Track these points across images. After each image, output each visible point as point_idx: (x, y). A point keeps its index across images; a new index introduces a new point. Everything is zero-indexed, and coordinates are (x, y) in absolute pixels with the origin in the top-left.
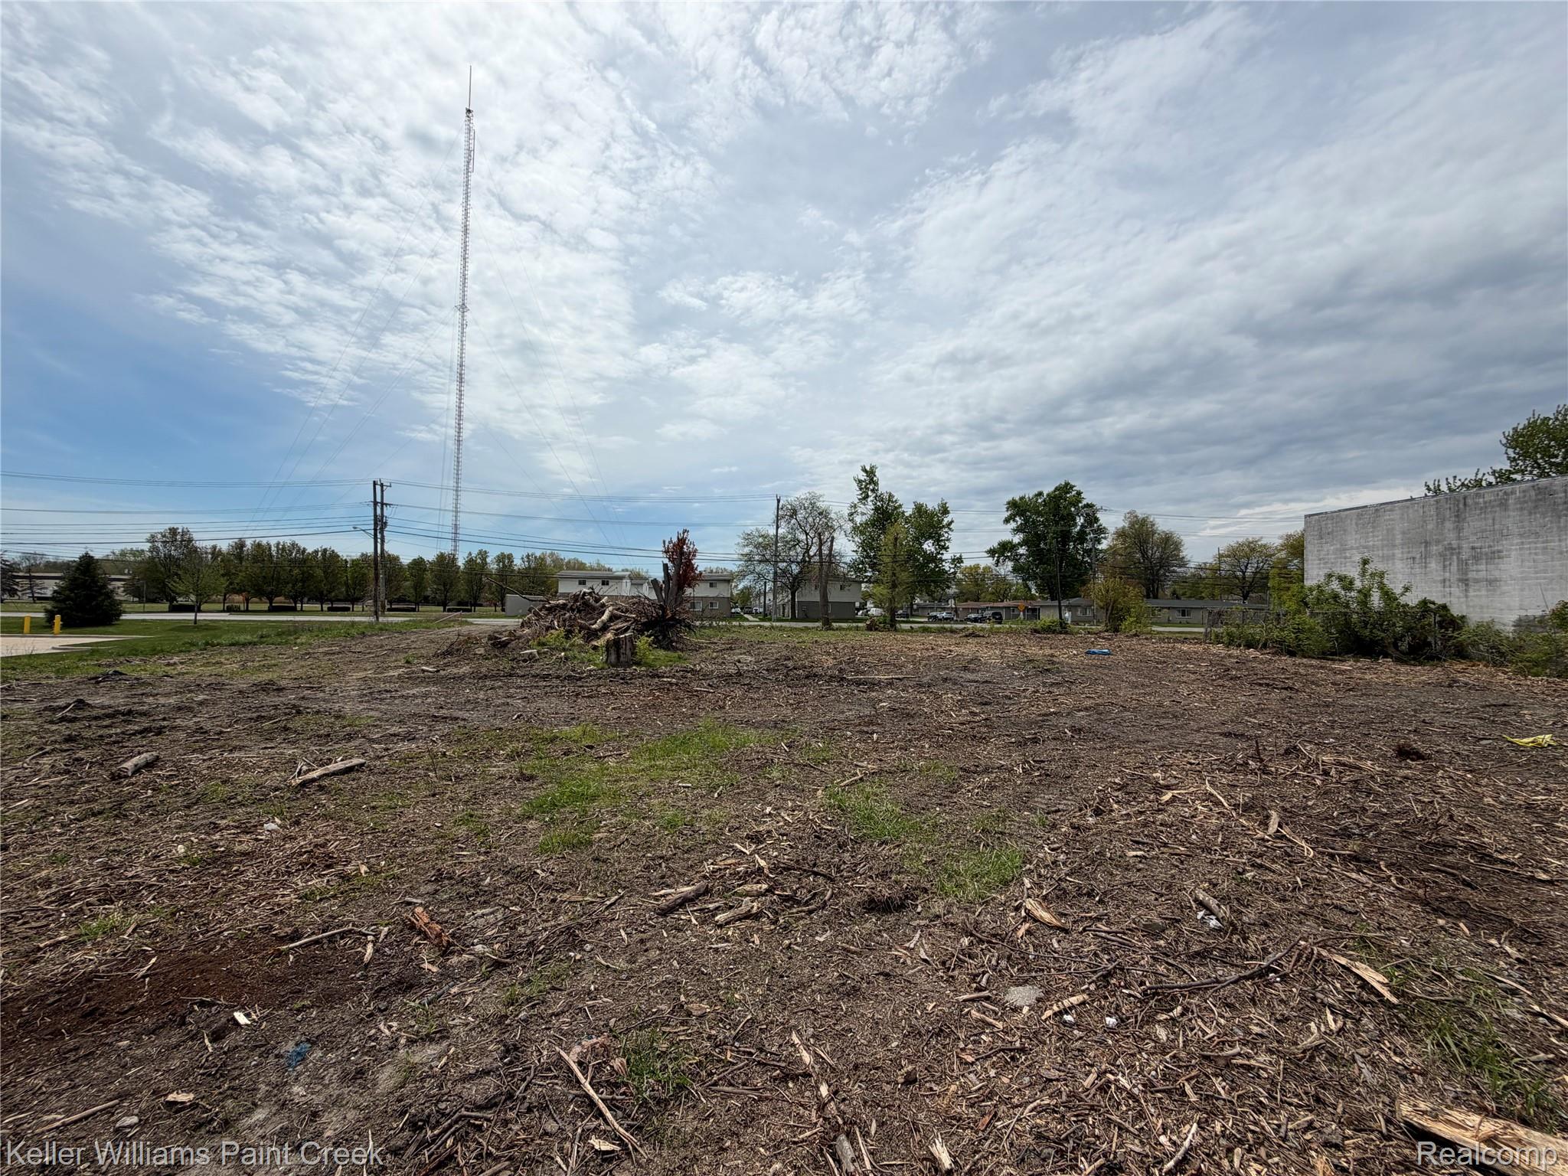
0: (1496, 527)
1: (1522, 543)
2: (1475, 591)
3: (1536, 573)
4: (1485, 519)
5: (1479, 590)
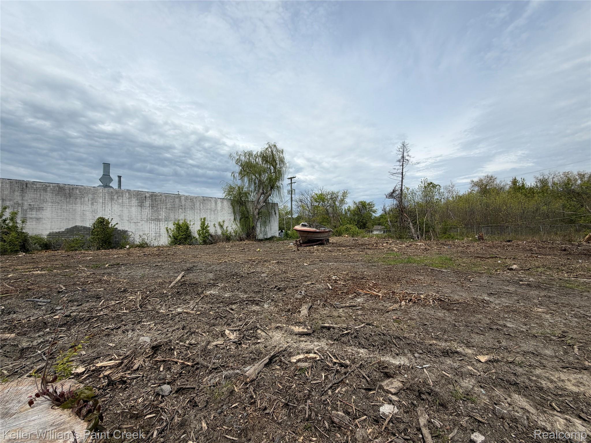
0: (42, 198)
1: (52, 205)
2: (30, 222)
3: (57, 216)
4: (36, 194)
5: (32, 222)
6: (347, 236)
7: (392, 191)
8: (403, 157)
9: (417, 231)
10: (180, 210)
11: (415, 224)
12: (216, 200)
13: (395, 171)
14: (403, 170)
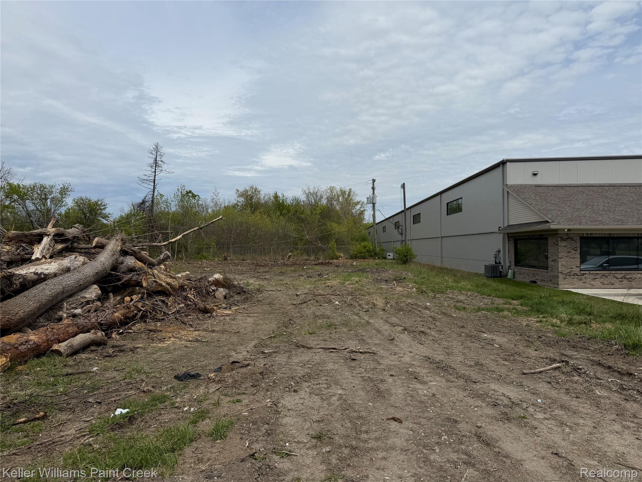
8: (156, 162)
13: (146, 178)
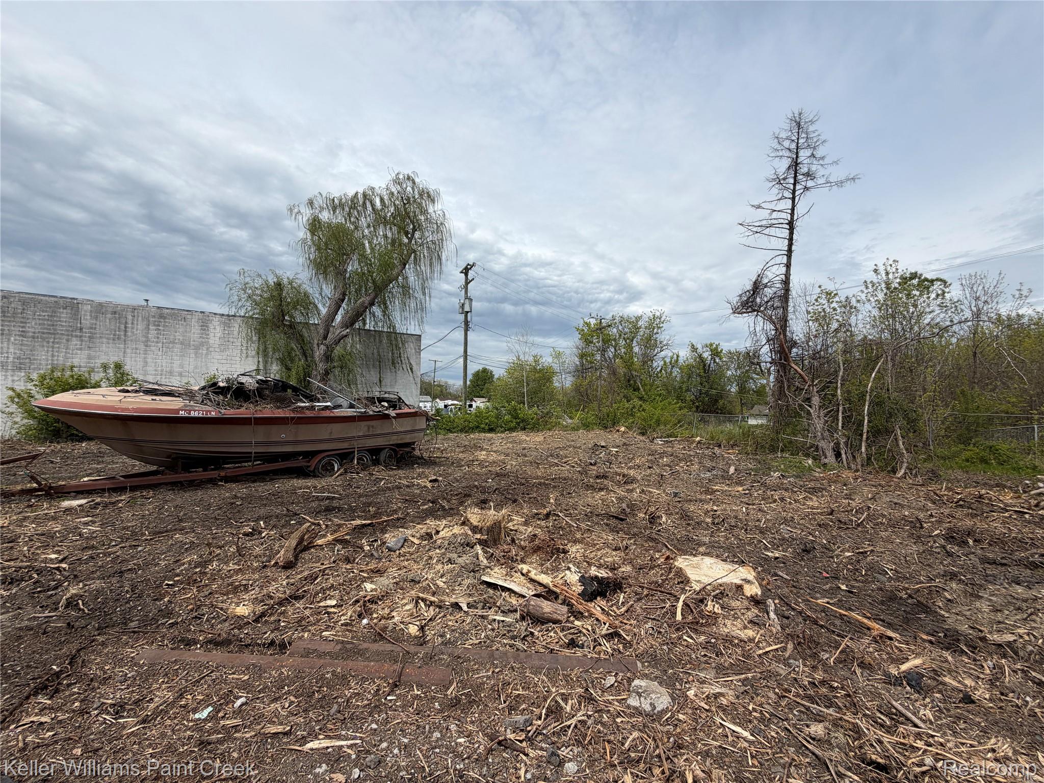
6: (623, 429)
7: (749, 286)
8: (795, 164)
9: (836, 430)
10: (75, 342)
11: (828, 401)
12: (205, 319)
14: (792, 214)
